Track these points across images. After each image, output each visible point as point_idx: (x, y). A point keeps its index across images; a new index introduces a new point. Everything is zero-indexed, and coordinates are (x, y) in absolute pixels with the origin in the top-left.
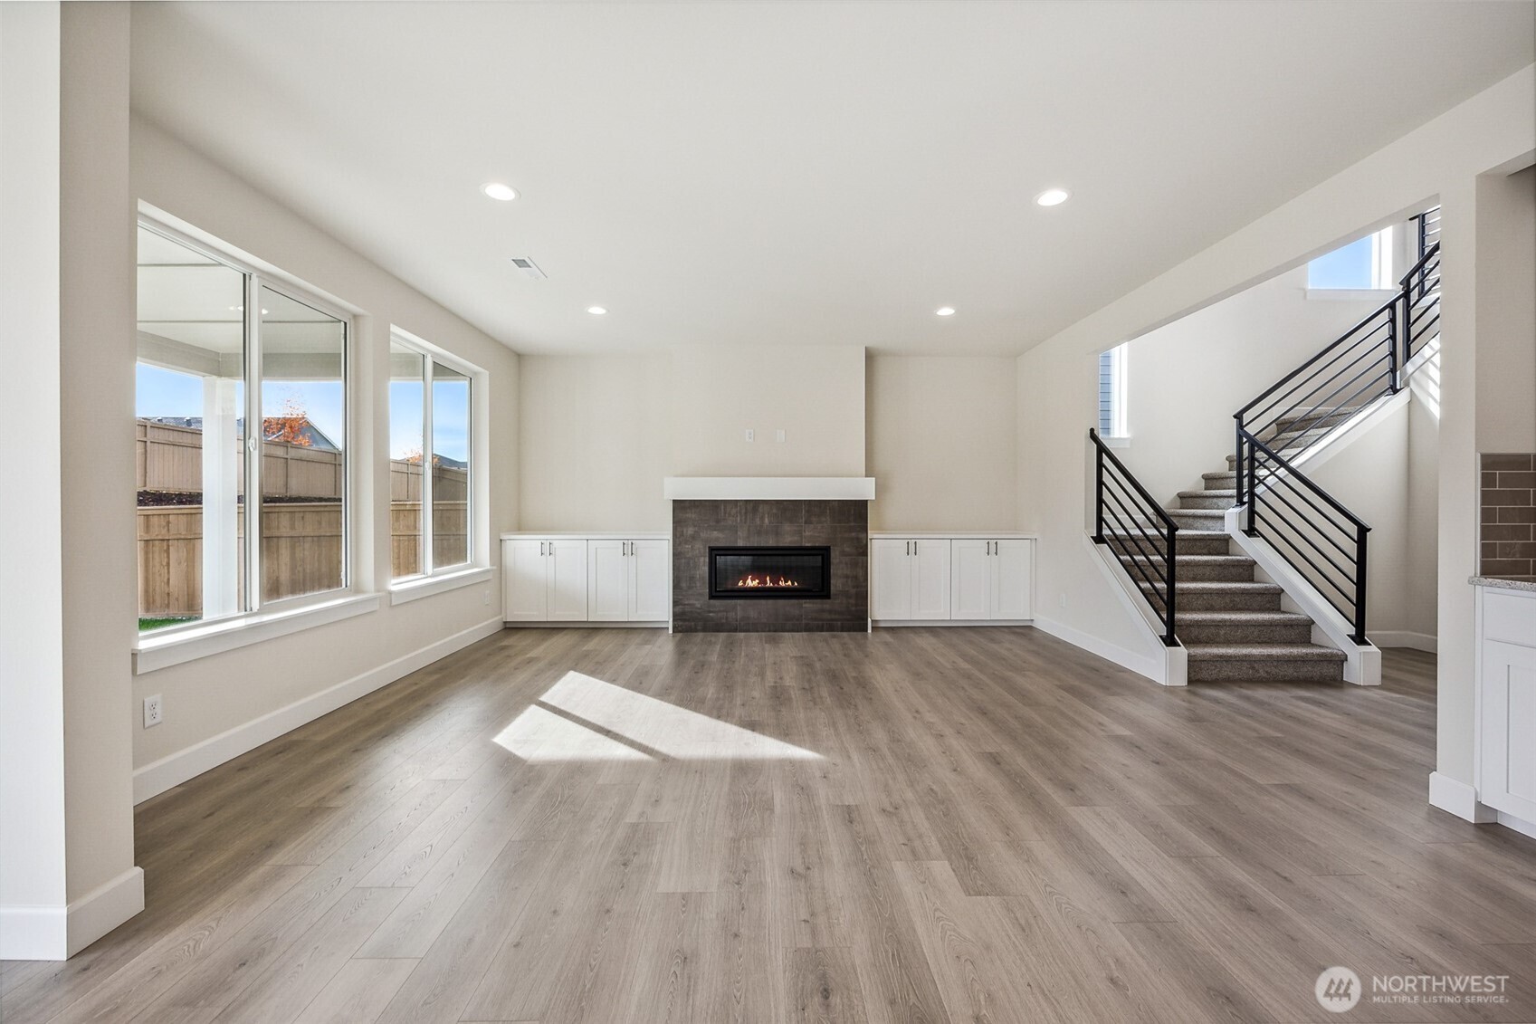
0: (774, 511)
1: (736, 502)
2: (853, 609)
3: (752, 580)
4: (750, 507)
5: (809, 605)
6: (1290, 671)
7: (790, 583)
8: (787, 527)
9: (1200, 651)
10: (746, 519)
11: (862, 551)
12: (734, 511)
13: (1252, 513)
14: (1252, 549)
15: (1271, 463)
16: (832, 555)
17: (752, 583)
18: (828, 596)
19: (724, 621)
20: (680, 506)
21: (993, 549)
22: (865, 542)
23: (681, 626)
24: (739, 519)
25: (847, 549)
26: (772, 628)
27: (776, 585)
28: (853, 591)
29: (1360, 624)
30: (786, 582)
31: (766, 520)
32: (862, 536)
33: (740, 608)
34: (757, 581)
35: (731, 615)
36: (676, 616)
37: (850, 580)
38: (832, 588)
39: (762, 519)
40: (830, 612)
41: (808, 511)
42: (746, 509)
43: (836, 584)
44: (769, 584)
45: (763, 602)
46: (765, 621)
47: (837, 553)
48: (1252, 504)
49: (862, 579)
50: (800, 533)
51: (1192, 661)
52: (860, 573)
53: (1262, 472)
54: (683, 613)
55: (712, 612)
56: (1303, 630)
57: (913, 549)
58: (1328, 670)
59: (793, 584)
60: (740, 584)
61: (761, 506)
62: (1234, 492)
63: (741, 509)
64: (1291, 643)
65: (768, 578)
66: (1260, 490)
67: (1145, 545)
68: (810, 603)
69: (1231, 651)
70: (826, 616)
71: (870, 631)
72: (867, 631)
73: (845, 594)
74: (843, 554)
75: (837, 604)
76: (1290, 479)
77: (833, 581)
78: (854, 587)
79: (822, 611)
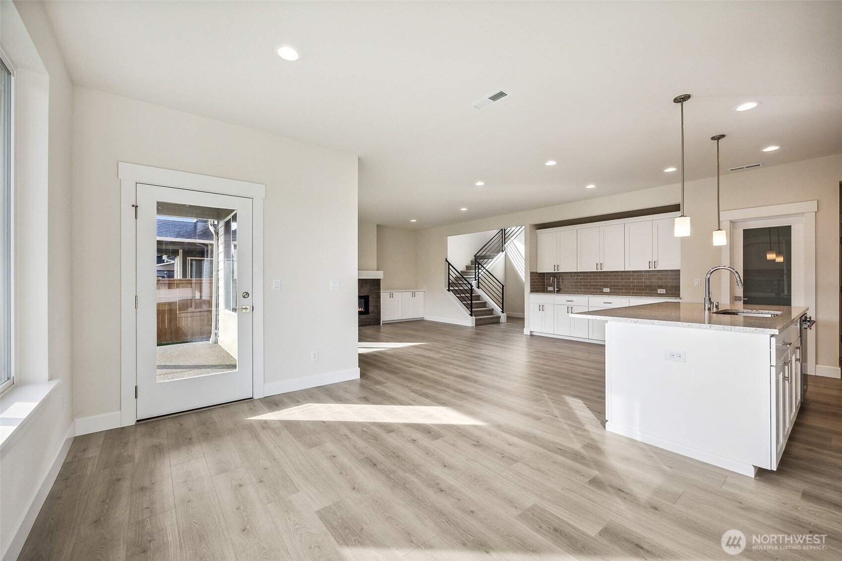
2: (376, 317)
5: (362, 317)
6: (491, 321)
9: (477, 317)
11: (379, 297)
13: (479, 282)
14: (479, 292)
15: (482, 268)
16: (370, 299)
18: (368, 313)
21: (414, 295)
22: (380, 293)
25: (374, 296)
28: (376, 311)
29: (503, 309)
32: (379, 291)
37: (375, 307)
38: (370, 310)
40: (369, 319)
41: (362, 283)
48: (478, 279)
49: (379, 307)
51: (476, 320)
52: (379, 304)
53: (480, 271)
56: (491, 311)
57: (391, 296)
58: (497, 320)
62: (474, 276)
64: (490, 315)
66: (480, 275)
67: (464, 292)
69: (481, 317)
70: (367, 320)
72: (380, 324)
73: (374, 312)
74: (373, 298)
75: (371, 316)
76: (487, 273)
77: (370, 308)
78: (377, 309)
79: (367, 319)
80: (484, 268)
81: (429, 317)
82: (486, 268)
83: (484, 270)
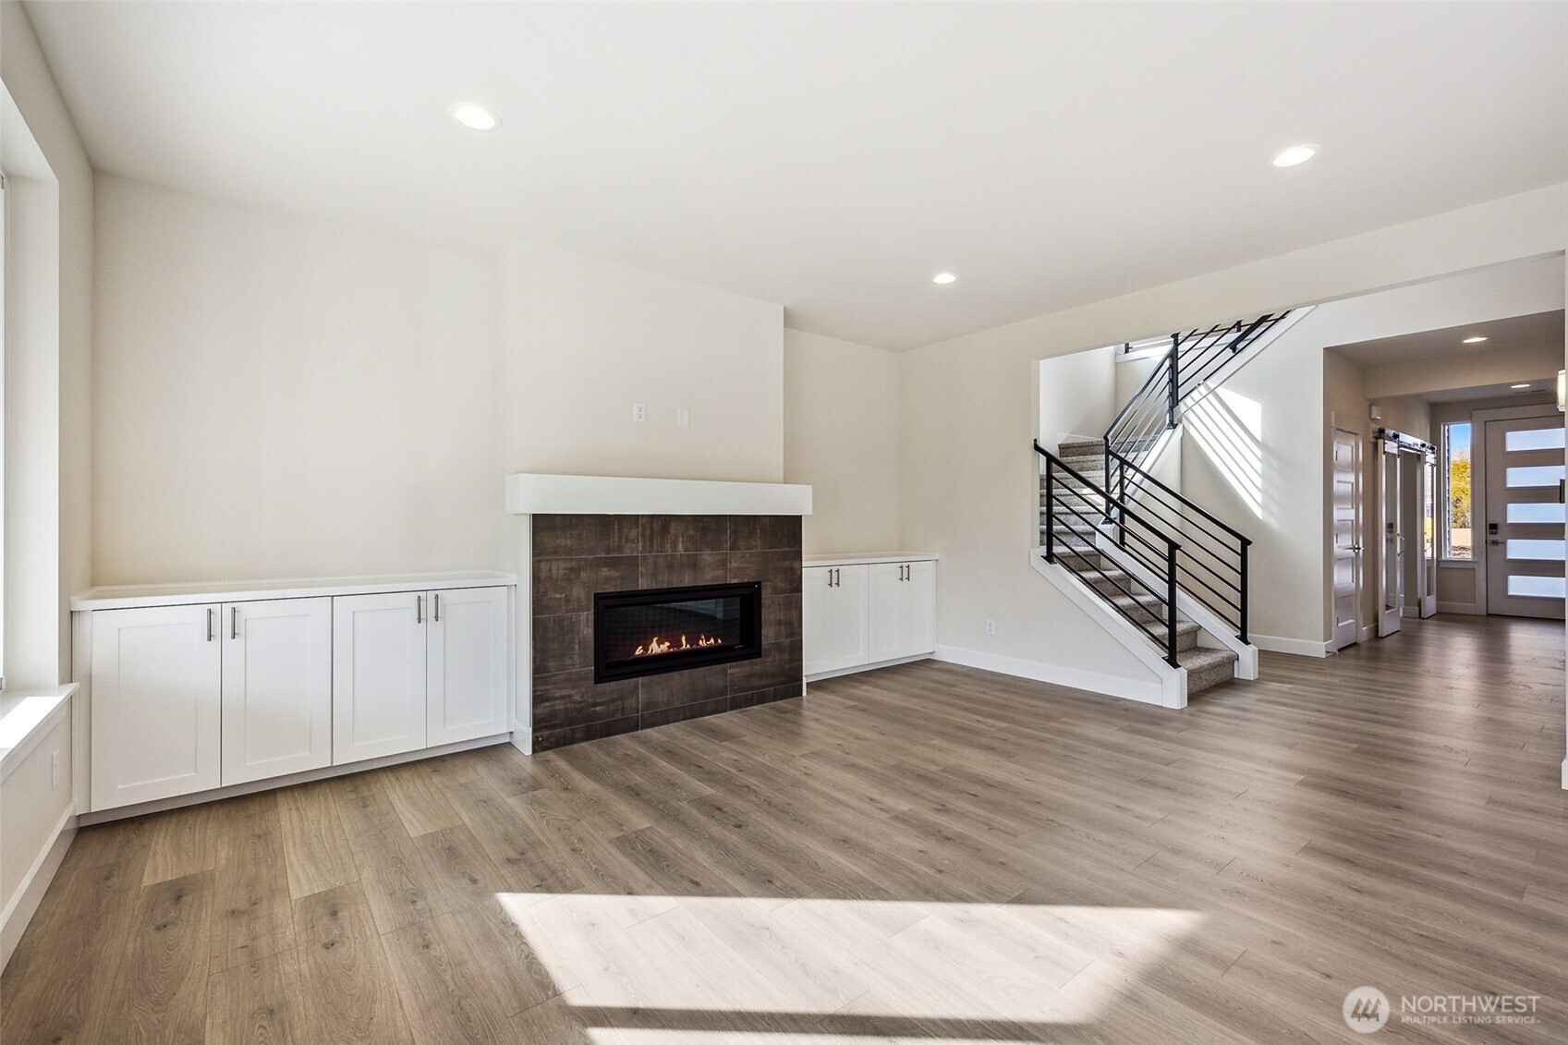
0: (691, 532)
1: (634, 519)
2: (787, 666)
3: (659, 643)
4: (657, 526)
5: (735, 670)
7: (712, 641)
8: (708, 556)
10: (651, 546)
11: (796, 586)
12: (634, 533)
16: (763, 594)
17: (656, 648)
18: (759, 655)
19: (619, 716)
20: (544, 525)
21: (905, 576)
22: (799, 573)
23: (548, 738)
24: (640, 544)
25: (780, 584)
26: (688, 715)
27: (695, 646)
28: (786, 641)
29: (1243, 627)
30: (708, 640)
31: (680, 547)
32: (796, 565)
33: (642, 690)
34: (667, 644)
35: (630, 702)
36: (538, 724)
37: (783, 627)
38: (763, 643)
39: (675, 544)
40: (761, 675)
41: (734, 532)
42: (652, 529)
43: (769, 634)
44: (685, 646)
45: (676, 675)
46: (677, 705)
47: (769, 590)
49: (796, 624)
50: (723, 564)
52: (794, 615)
54: (552, 715)
55: (599, 704)
57: (836, 581)
59: (716, 641)
60: (639, 651)
61: (673, 525)
63: (644, 530)
65: (683, 638)
68: (736, 666)
70: (756, 682)
71: (804, 694)
72: (801, 691)
73: (778, 647)
74: (776, 591)
75: (768, 662)
76: (1147, 484)
77: (764, 631)
78: (788, 636)
79: (752, 675)
80: (1137, 470)
81: (952, 654)
82: (1144, 468)
83: (1138, 477)
